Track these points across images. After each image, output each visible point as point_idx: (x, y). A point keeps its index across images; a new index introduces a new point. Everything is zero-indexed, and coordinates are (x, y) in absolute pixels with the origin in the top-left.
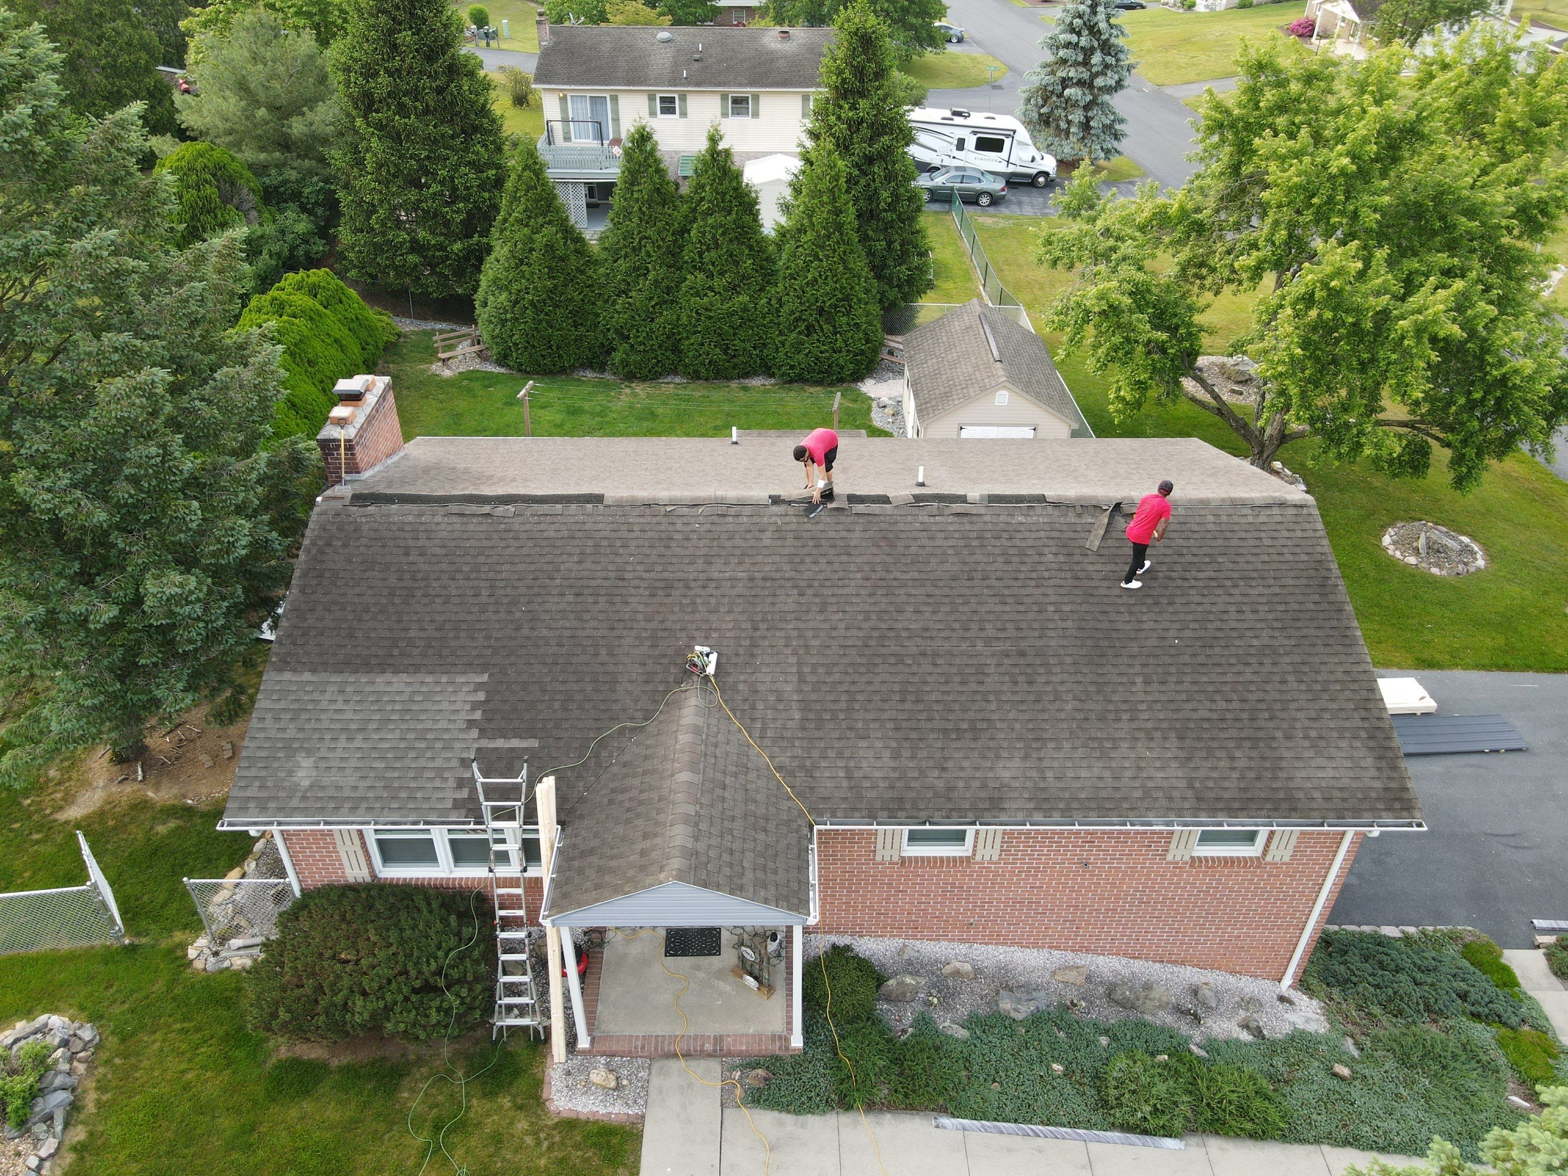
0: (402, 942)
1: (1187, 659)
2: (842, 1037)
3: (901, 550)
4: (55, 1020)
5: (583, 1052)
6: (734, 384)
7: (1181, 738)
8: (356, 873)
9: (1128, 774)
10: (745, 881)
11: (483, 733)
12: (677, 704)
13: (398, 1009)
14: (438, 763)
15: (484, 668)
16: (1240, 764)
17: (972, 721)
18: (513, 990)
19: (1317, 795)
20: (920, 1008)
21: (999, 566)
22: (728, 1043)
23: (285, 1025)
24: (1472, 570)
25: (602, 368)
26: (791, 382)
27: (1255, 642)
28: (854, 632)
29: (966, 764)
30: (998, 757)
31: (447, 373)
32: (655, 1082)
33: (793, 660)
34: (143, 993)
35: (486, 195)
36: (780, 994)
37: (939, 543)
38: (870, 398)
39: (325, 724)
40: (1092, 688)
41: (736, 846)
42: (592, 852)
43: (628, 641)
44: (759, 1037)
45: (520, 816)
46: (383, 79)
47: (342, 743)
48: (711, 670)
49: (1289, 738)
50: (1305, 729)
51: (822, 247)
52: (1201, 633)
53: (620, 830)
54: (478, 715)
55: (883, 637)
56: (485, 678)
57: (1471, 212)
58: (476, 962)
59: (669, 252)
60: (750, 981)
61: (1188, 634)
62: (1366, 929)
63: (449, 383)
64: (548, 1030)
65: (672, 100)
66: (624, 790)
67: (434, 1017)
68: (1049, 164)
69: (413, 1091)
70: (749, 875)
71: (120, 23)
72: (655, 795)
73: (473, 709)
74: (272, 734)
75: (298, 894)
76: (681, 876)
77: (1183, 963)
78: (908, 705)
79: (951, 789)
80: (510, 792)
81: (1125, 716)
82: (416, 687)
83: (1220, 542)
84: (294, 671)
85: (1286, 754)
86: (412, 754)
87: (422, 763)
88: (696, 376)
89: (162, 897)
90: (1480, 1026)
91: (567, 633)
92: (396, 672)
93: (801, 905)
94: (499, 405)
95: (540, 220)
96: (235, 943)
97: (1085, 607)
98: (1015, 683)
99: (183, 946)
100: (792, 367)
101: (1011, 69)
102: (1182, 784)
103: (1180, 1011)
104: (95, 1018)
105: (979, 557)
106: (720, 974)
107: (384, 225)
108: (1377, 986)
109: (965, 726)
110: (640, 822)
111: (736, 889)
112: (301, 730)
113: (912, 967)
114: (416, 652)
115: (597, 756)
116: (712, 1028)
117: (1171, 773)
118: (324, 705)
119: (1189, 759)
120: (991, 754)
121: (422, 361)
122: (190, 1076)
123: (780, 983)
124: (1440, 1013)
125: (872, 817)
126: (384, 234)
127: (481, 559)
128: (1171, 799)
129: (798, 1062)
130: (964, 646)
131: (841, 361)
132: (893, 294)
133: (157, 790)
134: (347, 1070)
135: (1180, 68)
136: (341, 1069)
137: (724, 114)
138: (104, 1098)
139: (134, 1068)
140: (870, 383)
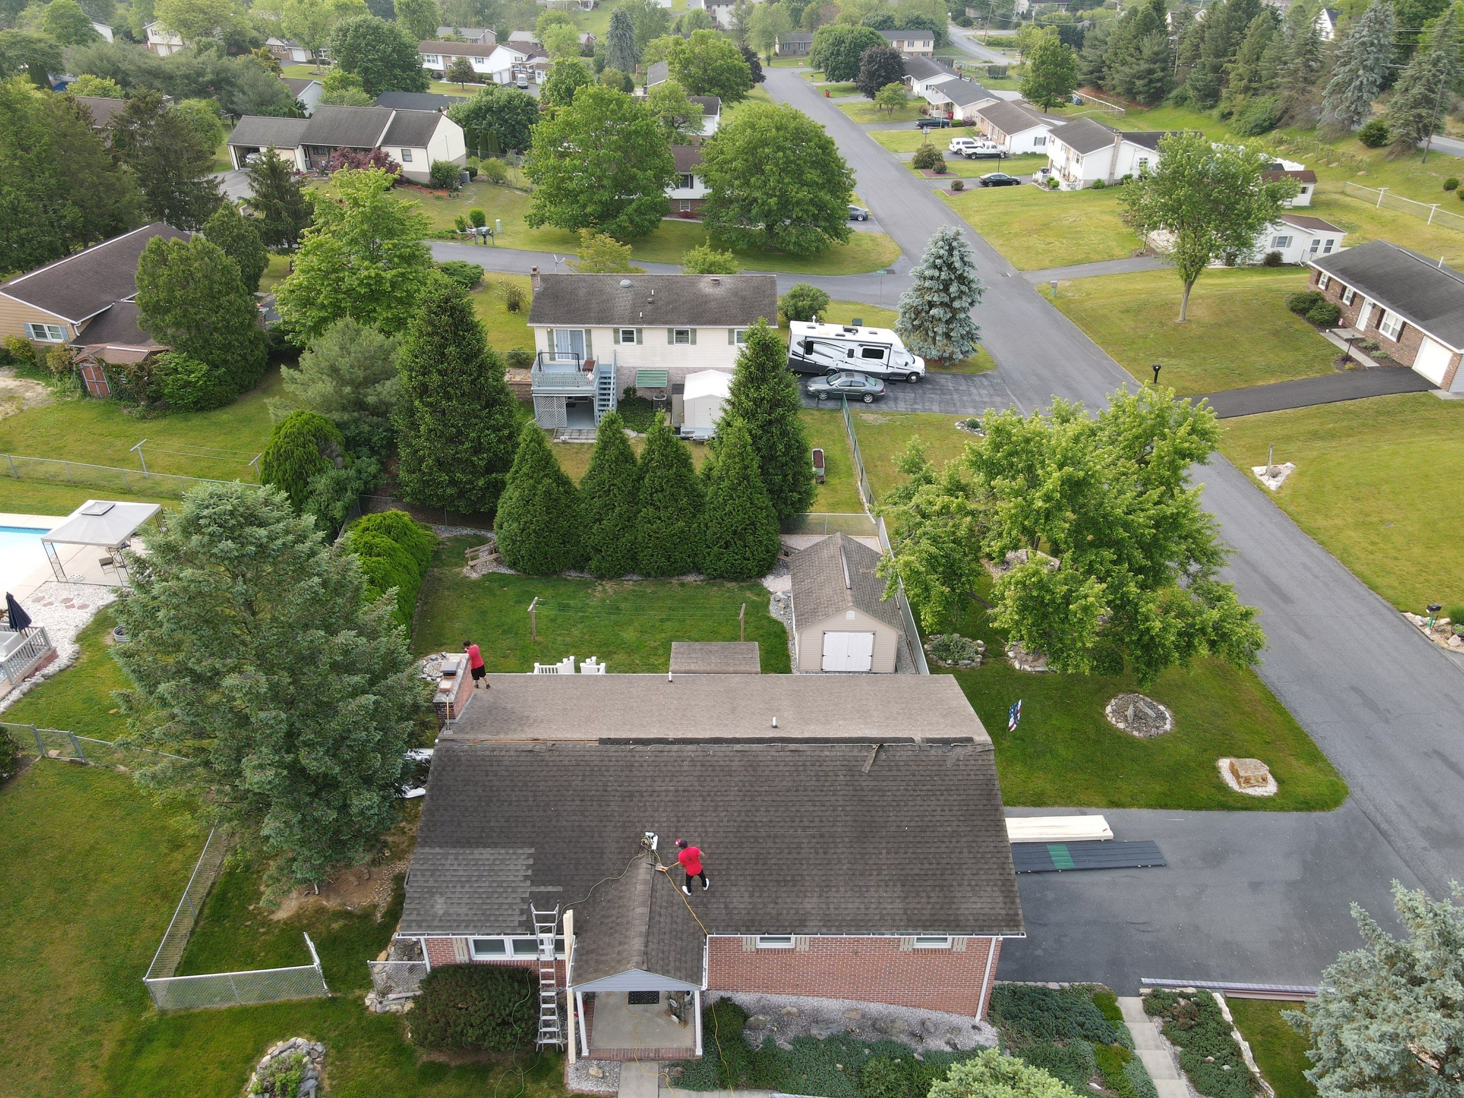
0: (490, 998)
1: (911, 839)
2: (723, 1050)
3: (760, 773)
4: (300, 1041)
5: (585, 1058)
6: (674, 581)
7: (903, 886)
8: (461, 958)
9: (873, 906)
10: (670, 968)
11: (533, 883)
12: (635, 866)
13: (490, 1034)
14: (509, 900)
15: (532, 845)
16: (932, 900)
17: (793, 876)
18: (547, 1024)
19: (971, 918)
20: (767, 1033)
21: (813, 783)
22: (662, 1053)
23: (431, 1043)
24: (1160, 732)
25: (582, 570)
26: (715, 578)
27: (949, 829)
28: (732, 823)
29: (788, 900)
30: (805, 897)
31: (474, 576)
32: (624, 1074)
33: (699, 840)
34: (343, 1026)
35: (502, 447)
36: (690, 1026)
37: (781, 768)
38: (770, 593)
39: (449, 878)
40: (858, 856)
41: (666, 949)
42: (592, 951)
43: (609, 829)
44: (679, 1050)
45: (554, 930)
46: (435, 377)
47: (459, 889)
48: (654, 847)
49: (960, 885)
50: (969, 880)
51: (735, 489)
52: (920, 824)
53: (607, 939)
54: (530, 872)
55: (747, 826)
56: (533, 851)
57: (1126, 526)
58: (529, 1009)
59: (629, 492)
60: (674, 1018)
61: (913, 824)
62: (1040, 984)
63: (476, 584)
64: (566, 1046)
65: (632, 333)
66: (609, 917)
67: (509, 1039)
68: (919, 365)
69: (495, 1079)
70: (672, 964)
71: (232, 296)
72: (624, 920)
73: (527, 869)
74: (422, 884)
75: (429, 969)
76: (638, 965)
77: (919, 1007)
78: (759, 867)
79: (779, 914)
80: (550, 919)
81: (875, 873)
82: (496, 856)
83: (936, 768)
84: (430, 846)
85: (958, 895)
86: (496, 895)
87: (501, 900)
88: (648, 575)
89: (344, 969)
90: (1086, 1043)
91: (576, 824)
92: (485, 847)
93: (698, 980)
94: (511, 603)
95: (542, 474)
96: (392, 996)
97: (859, 808)
98: (817, 853)
99: (362, 998)
100: (715, 570)
101: (904, 251)
102: (902, 912)
103: (913, 1035)
104: (320, 1039)
105: (802, 778)
106: (658, 1014)
107: (431, 468)
108: (1033, 1020)
109: (789, 878)
110: (617, 935)
111: (666, 972)
112: (436, 881)
113: (764, 1010)
114: (495, 835)
115: (593, 895)
116: (654, 1045)
117: (896, 905)
118: (447, 867)
119: (906, 897)
120: (801, 895)
121: (456, 565)
122: (377, 1071)
123: (690, 1020)
124: (1065, 1035)
125: (737, 930)
126: (430, 474)
127: (528, 778)
128: (894, 920)
129: (700, 1062)
130: (791, 831)
131: (749, 567)
132: (788, 510)
133: (328, 901)
134: (459, 1068)
135: (1038, 253)
136: (457, 1067)
137: (670, 342)
138: (334, 1083)
139: (347, 1067)
140: (770, 578)
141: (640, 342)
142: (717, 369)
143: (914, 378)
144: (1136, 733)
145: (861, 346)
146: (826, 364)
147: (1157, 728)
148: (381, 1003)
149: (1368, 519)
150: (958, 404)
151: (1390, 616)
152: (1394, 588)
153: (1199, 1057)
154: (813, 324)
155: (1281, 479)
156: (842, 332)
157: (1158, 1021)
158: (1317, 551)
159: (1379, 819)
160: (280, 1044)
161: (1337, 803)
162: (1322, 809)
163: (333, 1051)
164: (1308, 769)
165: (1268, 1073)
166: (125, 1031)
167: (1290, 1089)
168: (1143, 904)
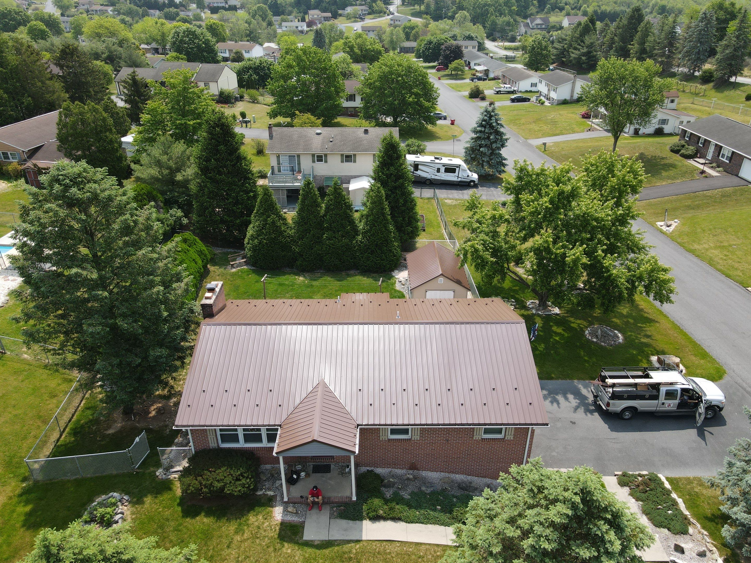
0: (229, 465)
4: (115, 494)
5: (286, 502)
8: (212, 445)
13: (228, 485)
20: (395, 489)
22: (332, 499)
23: (192, 491)
24: (617, 343)
25: (292, 267)
26: (365, 272)
31: (233, 270)
34: (142, 486)
35: (250, 202)
38: (396, 278)
44: (342, 497)
46: (213, 162)
63: (234, 273)
65: (321, 156)
68: (475, 176)
75: (194, 452)
77: (485, 477)
94: (253, 282)
95: (270, 213)
96: (172, 470)
99: (155, 472)
100: (366, 266)
101: (465, 132)
104: (128, 493)
106: (330, 479)
113: (393, 477)
121: (224, 265)
129: (354, 504)
131: (385, 264)
132: (405, 237)
133: (139, 424)
135: (535, 131)
136: (208, 507)
137: (342, 162)
138: (134, 517)
139: (142, 508)
140: (396, 272)
141: (326, 162)
142: (367, 176)
143: (472, 183)
144: (603, 344)
145: (444, 166)
146: (425, 176)
147: (615, 341)
148: (165, 474)
149: (722, 244)
150: (496, 196)
151: (739, 289)
152: (740, 276)
153: (653, 506)
154: (418, 155)
155: (672, 227)
156: (433, 159)
157: (627, 489)
158: (695, 260)
159: (745, 385)
160: (103, 496)
161: (720, 378)
163: (135, 500)
164: (702, 362)
165: (695, 515)
166: (13, 491)
167: (709, 524)
168: (613, 429)
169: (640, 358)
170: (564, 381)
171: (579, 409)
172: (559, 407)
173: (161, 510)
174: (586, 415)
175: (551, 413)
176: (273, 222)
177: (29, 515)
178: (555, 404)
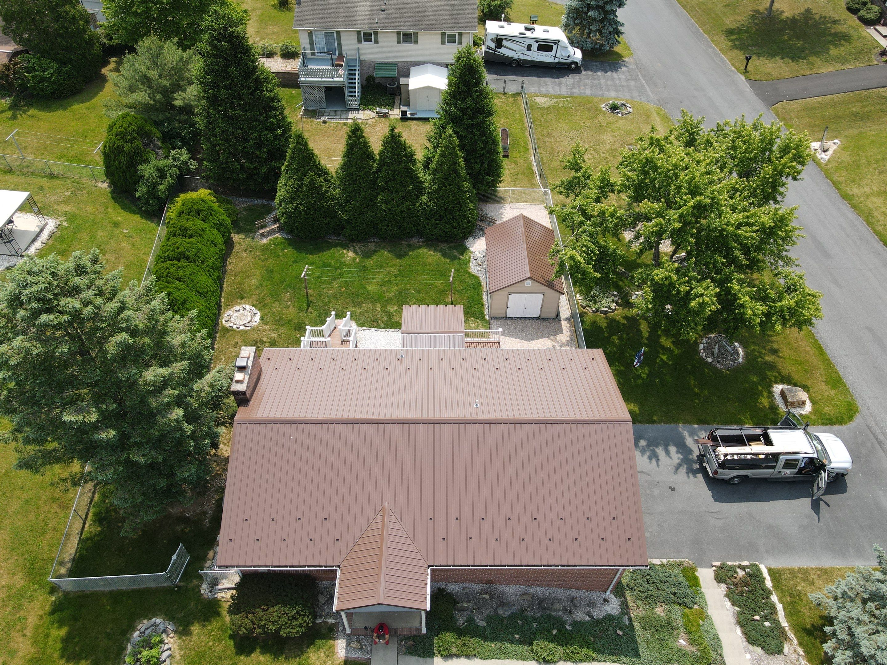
4: (158, 620)
5: (349, 635)
6: (404, 242)
20: (469, 613)
22: (400, 631)
24: (735, 364)
25: (339, 235)
26: (432, 240)
31: (263, 240)
34: (186, 609)
38: (471, 252)
44: (410, 629)
63: (265, 247)
65: (370, 34)
68: (578, 56)
88: (385, 239)
90: (677, 608)
95: (307, 168)
96: (218, 587)
103: (566, 610)
104: (172, 619)
108: (643, 592)
113: (467, 596)
116: (394, 625)
124: (664, 603)
129: (424, 638)
131: (456, 233)
132: (484, 189)
133: (172, 509)
137: (399, 42)
138: (182, 653)
139: (190, 641)
140: (471, 239)
141: (377, 42)
142: (433, 63)
143: (573, 66)
144: (719, 366)
145: (537, 42)
146: (511, 56)
147: (734, 361)
148: (211, 591)
150: (604, 87)
153: (749, 616)
154: (502, 23)
155: (829, 153)
156: (523, 31)
157: (723, 586)
158: (850, 213)
159: (877, 431)
160: (145, 621)
161: (851, 418)
162: (840, 424)
163: (181, 628)
164: (833, 392)
165: (793, 626)
166: (43, 607)
167: (806, 638)
168: (718, 498)
169: (760, 388)
170: (667, 425)
171: (681, 469)
172: (658, 466)
173: (211, 644)
174: (688, 476)
175: (648, 474)
176: (312, 182)
177: (66, 640)
178: (654, 461)
